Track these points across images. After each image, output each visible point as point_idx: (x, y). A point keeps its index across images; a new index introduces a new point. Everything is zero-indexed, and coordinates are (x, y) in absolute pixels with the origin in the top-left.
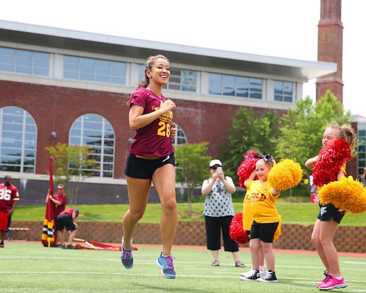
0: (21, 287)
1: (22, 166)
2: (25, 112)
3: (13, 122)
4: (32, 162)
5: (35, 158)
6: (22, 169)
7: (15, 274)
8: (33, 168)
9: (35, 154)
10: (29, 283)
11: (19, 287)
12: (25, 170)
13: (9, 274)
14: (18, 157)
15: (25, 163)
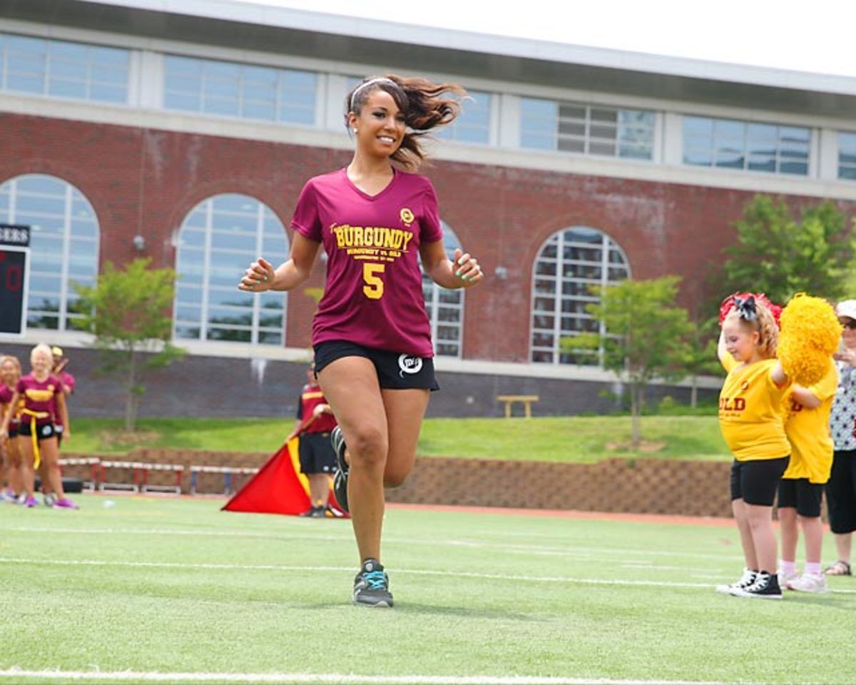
0: (255, 600)
1: (255, 329)
2: (262, 207)
3: (236, 231)
4: (277, 321)
5: (283, 312)
6: (255, 337)
7: (241, 570)
8: (278, 335)
9: (284, 302)
10: (272, 590)
11: (250, 600)
12: (263, 337)
13: (230, 571)
14: (245, 310)
15: (262, 324)
